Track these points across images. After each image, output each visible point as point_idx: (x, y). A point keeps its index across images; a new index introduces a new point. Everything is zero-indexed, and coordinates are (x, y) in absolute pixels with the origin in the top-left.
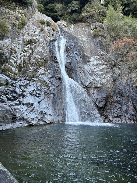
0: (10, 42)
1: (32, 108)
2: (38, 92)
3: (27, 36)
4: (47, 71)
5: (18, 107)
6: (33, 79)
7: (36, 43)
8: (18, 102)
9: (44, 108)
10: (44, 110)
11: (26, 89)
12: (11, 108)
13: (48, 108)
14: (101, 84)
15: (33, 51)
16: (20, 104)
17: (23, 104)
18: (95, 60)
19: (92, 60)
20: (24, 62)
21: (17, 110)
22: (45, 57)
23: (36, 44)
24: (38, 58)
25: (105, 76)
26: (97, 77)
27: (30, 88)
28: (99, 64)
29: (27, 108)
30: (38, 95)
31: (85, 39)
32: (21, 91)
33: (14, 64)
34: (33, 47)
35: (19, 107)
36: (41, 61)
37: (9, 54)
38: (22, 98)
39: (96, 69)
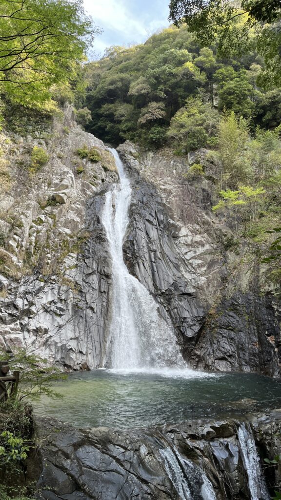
0: (12, 203)
1: (44, 339)
2: (59, 305)
3: (46, 188)
4: (84, 260)
5: (17, 336)
6: (53, 277)
7: (64, 203)
8: (18, 326)
9: (69, 339)
10: (69, 344)
11: (36, 300)
12: (4, 338)
13: (77, 338)
14: (194, 287)
15: (57, 219)
16: (22, 330)
17: (28, 331)
18: (190, 234)
19: (184, 234)
20: (36, 243)
21: (15, 343)
22: (80, 231)
23: (64, 205)
24: (66, 233)
25: (205, 268)
26: (189, 272)
27: (45, 298)
28: (196, 242)
29: (34, 338)
30: (60, 311)
31: (171, 187)
32: (26, 302)
33: (16, 250)
34: (56, 211)
35: (20, 336)
36: (72, 239)
37: (8, 229)
38: (26, 319)
39: (189, 253)
